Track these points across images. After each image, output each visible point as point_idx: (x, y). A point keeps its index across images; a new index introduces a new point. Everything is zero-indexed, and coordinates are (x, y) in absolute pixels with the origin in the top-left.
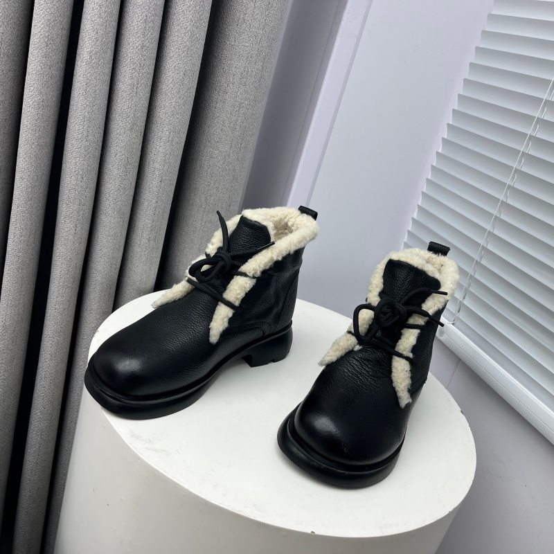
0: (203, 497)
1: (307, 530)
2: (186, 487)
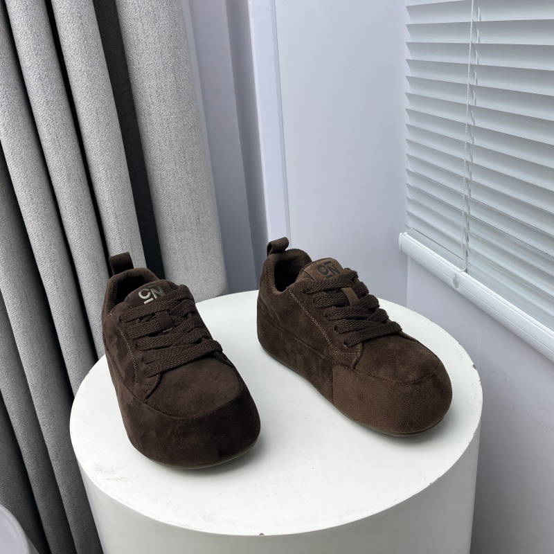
0: (153, 518)
1: (255, 532)
2: (138, 510)
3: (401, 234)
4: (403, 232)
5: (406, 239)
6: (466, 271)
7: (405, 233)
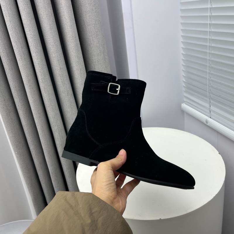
3: (182, 104)
4: (183, 103)
5: (184, 106)
6: (210, 118)
7: (184, 104)
